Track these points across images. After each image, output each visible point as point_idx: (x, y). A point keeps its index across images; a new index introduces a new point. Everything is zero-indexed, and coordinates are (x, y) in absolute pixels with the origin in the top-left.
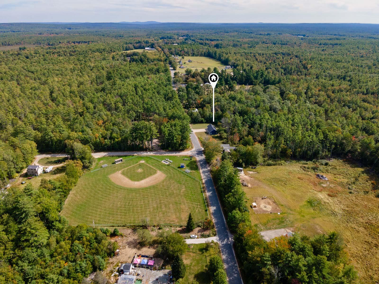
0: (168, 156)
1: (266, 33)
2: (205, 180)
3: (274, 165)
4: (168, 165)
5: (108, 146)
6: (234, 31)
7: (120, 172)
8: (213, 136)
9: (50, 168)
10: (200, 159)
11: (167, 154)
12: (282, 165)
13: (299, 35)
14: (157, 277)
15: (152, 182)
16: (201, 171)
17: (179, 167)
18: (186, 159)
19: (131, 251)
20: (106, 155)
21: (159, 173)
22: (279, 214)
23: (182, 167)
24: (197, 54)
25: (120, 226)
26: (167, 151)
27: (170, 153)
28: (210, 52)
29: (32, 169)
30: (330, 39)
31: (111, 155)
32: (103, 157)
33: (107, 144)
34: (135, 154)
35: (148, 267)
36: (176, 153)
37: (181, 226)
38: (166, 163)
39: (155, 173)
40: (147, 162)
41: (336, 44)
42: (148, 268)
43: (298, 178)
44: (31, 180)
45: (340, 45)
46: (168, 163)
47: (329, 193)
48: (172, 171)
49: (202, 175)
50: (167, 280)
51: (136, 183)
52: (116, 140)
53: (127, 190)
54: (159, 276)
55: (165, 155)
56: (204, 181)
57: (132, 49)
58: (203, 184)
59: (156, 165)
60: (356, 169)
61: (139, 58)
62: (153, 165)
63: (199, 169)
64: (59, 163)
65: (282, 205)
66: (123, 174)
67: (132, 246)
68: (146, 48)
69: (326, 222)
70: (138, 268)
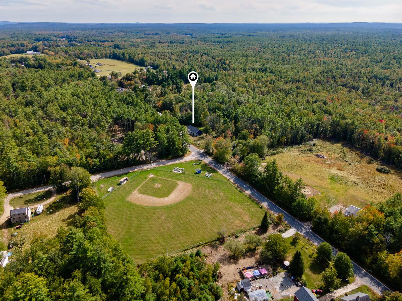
0: (173, 164)
1: (154, 33)
2: (232, 179)
3: (277, 153)
4: (183, 173)
5: (98, 167)
6: (119, 31)
7: (136, 191)
8: (200, 136)
9: (40, 207)
10: (209, 161)
11: (170, 163)
12: (283, 152)
13: (186, 34)
14: (280, 283)
15: (183, 194)
16: (220, 172)
17: (196, 173)
18: (195, 164)
19: (230, 268)
20: (100, 178)
21: (181, 184)
22: (320, 194)
23: (199, 172)
24: (100, 56)
25: (194, 247)
26: (167, 160)
27: (173, 161)
28: (116, 54)
29: (19, 214)
30: (219, 37)
31: (107, 176)
32: (98, 180)
33: (96, 164)
34: (136, 170)
35: (262, 276)
36: (179, 160)
37: (254, 229)
38: (179, 172)
39: (177, 185)
40: (156, 174)
41: (229, 42)
42: (263, 278)
43: (306, 161)
44: (23, 228)
45: (232, 42)
46: (181, 171)
47: (338, 168)
48: (192, 178)
49: (225, 176)
50: (290, 281)
51: (166, 199)
52: (108, 157)
53: (164, 208)
54: (280, 281)
55: (168, 164)
57: (8, 54)
58: (234, 184)
59: (169, 176)
60: (335, 145)
61: (37, 63)
62: (167, 177)
63: (217, 171)
64: (43, 199)
65: (316, 187)
66: (141, 192)
67: (226, 262)
68: (28, 52)
69: (357, 191)
70: (254, 281)
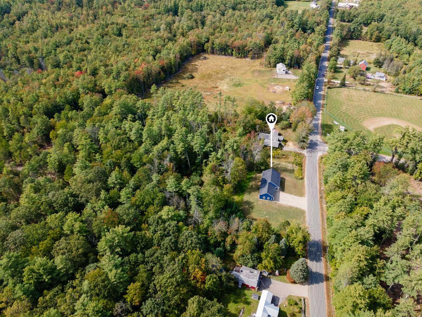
2: (319, 113)
10: (316, 136)
16: (320, 122)
49: (320, 118)
56: (321, 112)
58: (322, 110)
63: (321, 124)
